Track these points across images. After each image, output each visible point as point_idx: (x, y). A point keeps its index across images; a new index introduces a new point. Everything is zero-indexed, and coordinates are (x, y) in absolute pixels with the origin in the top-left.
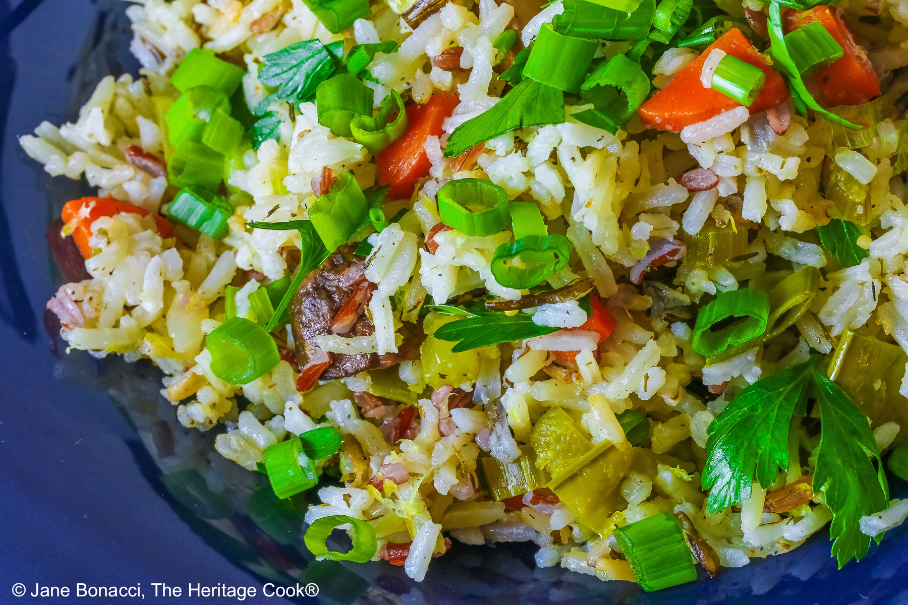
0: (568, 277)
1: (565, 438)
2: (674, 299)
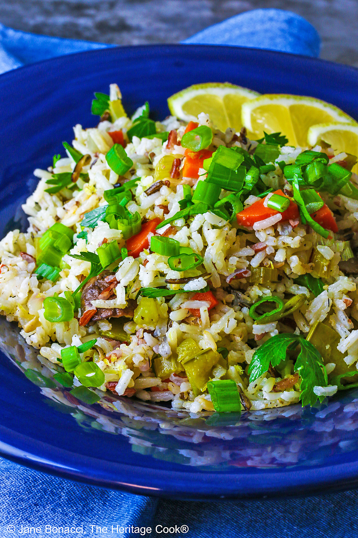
0: (198, 273)
1: (191, 348)
2: (244, 299)
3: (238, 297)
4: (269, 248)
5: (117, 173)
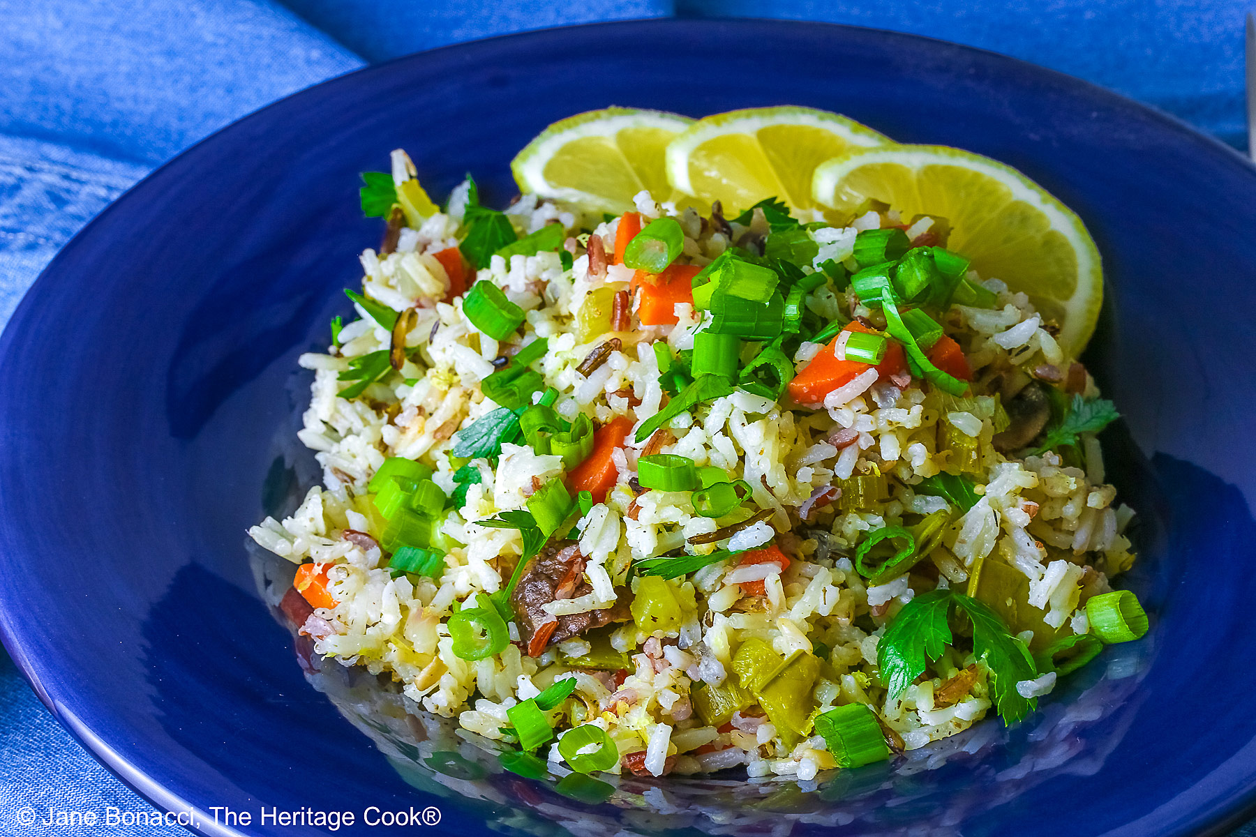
0: (749, 513)
1: (762, 659)
2: (835, 543)
3: (823, 542)
4: (864, 438)
5: (495, 338)
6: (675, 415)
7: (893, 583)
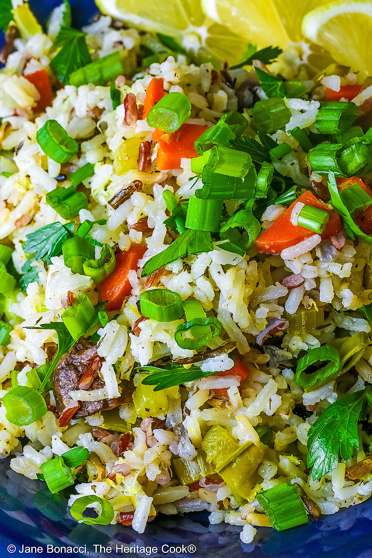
0: (220, 342)
1: (223, 443)
2: (283, 355)
3: (273, 355)
4: (308, 283)
5: (57, 161)
6: (169, 262)
7: (323, 390)
